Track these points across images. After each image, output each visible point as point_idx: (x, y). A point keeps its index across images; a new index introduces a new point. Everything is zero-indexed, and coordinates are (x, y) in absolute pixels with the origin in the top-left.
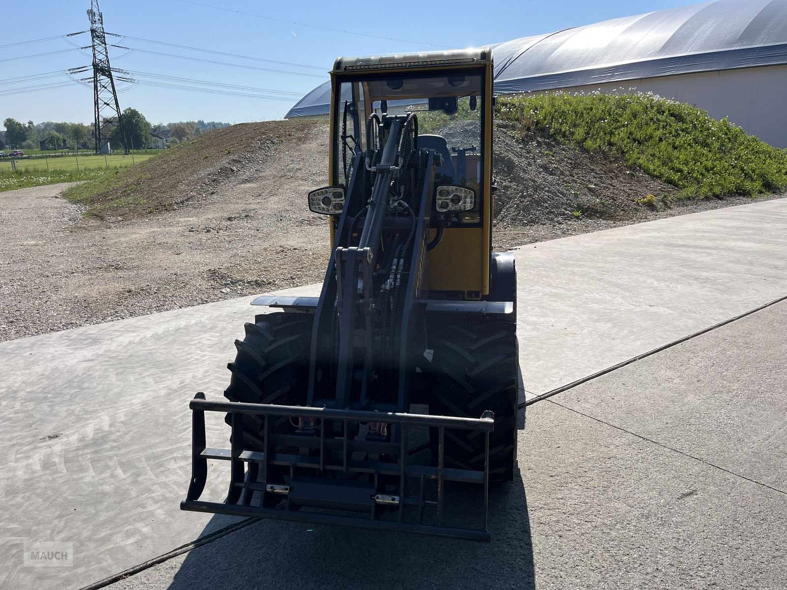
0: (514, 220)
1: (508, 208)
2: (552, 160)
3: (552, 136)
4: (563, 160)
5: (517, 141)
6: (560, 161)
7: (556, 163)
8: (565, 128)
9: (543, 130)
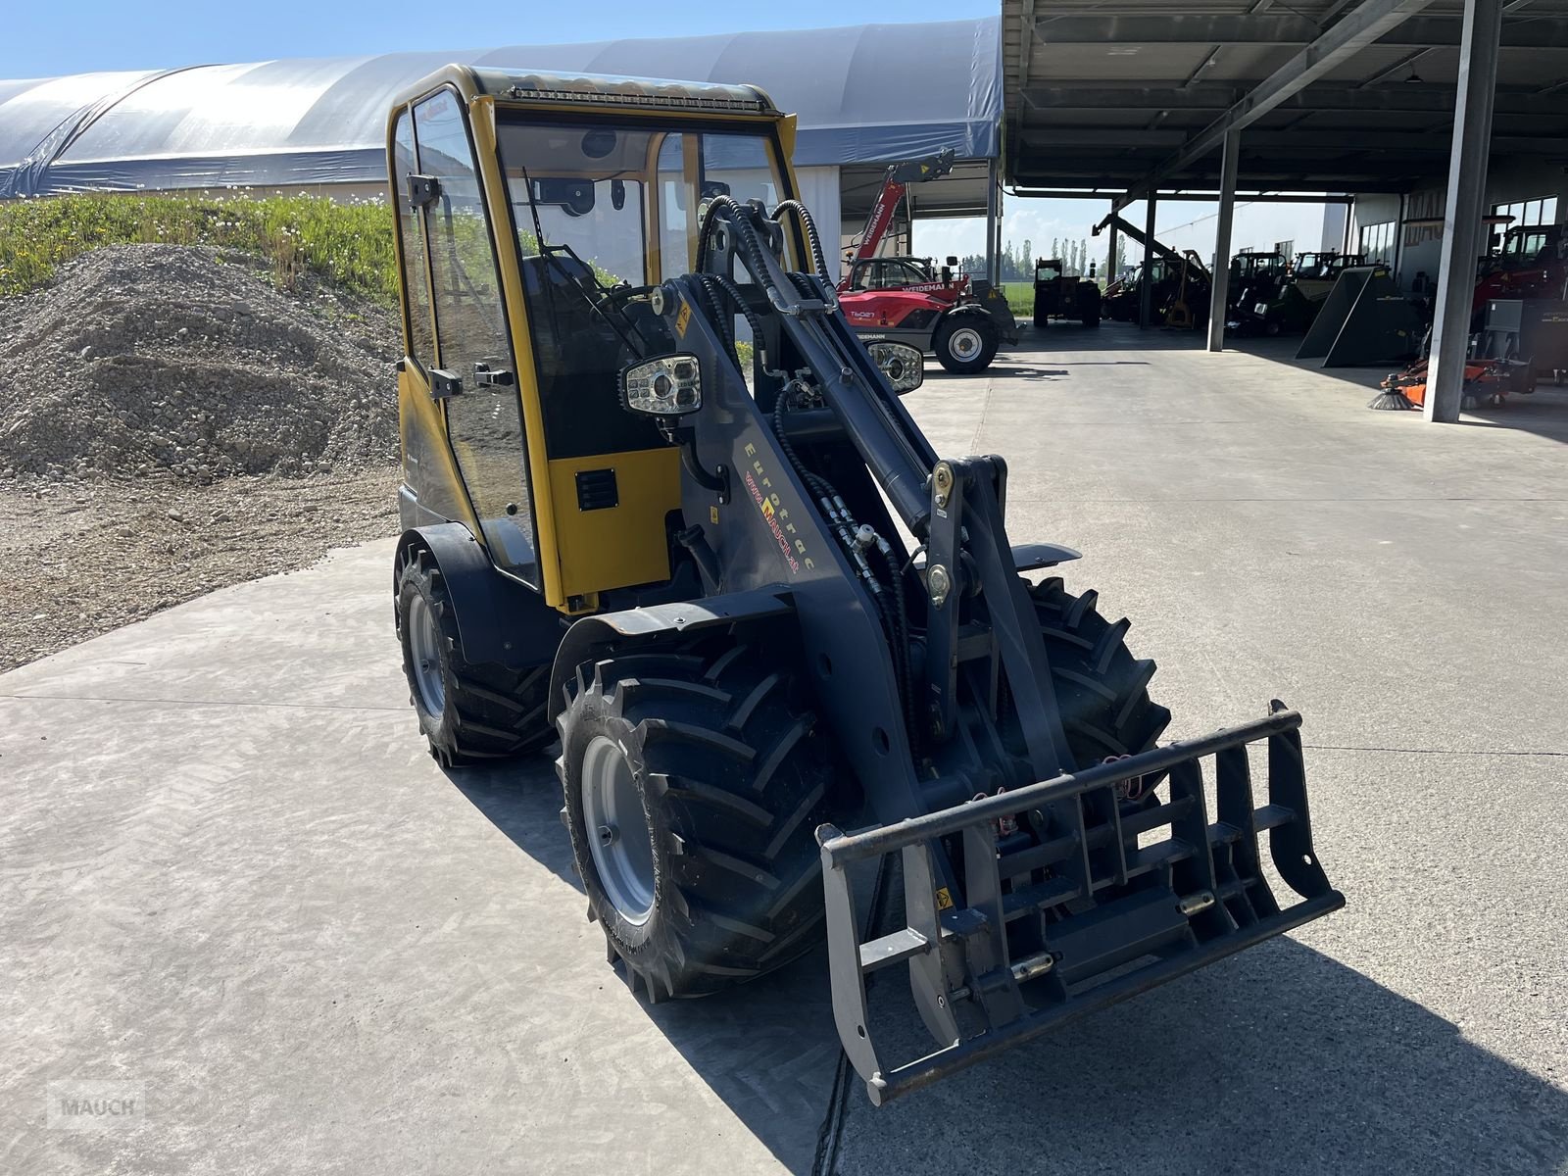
0: (365, 454)
1: (340, 433)
2: (370, 331)
3: (343, 283)
4: (388, 332)
5: (279, 292)
6: (384, 334)
7: (379, 337)
8: (362, 268)
9: (321, 271)
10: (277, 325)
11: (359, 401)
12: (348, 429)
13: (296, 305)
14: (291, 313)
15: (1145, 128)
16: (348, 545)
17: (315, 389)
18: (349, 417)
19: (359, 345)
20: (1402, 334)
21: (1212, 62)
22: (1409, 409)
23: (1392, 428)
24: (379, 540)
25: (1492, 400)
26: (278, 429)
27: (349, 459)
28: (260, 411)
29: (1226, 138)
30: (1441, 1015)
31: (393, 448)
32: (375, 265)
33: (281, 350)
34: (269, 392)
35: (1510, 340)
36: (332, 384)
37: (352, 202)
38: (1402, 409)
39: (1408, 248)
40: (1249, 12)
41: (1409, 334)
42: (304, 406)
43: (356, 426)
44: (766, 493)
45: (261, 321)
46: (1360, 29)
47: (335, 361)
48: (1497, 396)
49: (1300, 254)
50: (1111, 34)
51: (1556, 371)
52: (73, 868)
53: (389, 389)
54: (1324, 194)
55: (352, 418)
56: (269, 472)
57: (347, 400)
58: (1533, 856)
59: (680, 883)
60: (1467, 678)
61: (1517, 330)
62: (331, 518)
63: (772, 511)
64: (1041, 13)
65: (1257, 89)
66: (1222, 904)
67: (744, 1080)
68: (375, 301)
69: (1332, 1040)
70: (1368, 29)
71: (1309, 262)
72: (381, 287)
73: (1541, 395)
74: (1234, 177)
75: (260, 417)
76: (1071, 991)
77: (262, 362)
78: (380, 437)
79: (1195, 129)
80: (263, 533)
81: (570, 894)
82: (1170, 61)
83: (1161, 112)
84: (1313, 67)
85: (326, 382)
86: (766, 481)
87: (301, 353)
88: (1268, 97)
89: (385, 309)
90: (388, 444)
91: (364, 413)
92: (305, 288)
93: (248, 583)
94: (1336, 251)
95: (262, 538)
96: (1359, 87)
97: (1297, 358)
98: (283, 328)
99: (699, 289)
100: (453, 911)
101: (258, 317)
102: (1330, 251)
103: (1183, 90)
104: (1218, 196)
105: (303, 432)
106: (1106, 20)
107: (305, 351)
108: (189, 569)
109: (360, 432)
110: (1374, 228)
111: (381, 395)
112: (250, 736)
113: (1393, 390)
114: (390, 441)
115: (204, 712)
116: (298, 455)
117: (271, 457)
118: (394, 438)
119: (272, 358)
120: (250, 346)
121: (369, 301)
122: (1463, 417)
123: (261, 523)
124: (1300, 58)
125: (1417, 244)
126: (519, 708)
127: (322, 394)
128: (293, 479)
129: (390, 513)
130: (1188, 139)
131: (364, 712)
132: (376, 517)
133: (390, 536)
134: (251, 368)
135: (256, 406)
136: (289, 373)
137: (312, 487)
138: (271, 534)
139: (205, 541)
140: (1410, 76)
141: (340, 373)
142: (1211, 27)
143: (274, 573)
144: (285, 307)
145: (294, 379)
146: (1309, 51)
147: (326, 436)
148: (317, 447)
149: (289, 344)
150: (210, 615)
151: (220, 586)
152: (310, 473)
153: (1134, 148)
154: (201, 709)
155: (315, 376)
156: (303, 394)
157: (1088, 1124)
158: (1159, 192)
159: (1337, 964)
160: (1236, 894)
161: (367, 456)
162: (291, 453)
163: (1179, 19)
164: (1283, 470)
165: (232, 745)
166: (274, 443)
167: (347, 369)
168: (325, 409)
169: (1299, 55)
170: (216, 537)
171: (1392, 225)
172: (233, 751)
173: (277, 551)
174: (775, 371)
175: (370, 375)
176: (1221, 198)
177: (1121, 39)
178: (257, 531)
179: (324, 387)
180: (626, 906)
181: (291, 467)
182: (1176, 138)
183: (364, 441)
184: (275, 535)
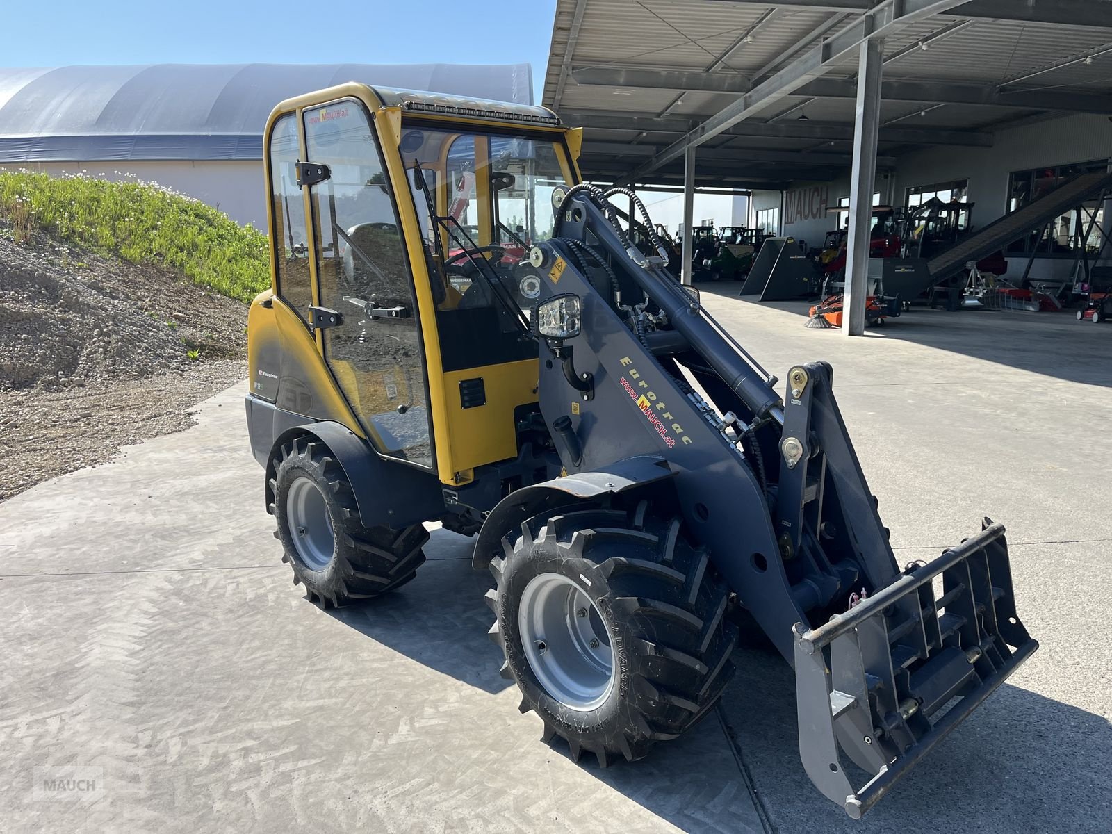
1: (88, 355)
2: (96, 276)
3: (68, 238)
4: (110, 277)
5: (19, 246)
6: (107, 277)
7: (104, 280)
8: (80, 227)
9: (49, 229)
10: (25, 271)
11: (101, 329)
12: (95, 352)
13: (34, 256)
14: (32, 261)
15: (629, 143)
16: (134, 443)
17: (63, 321)
18: (94, 342)
19: (90, 287)
20: (805, 279)
21: (679, 102)
22: (829, 328)
23: (828, 340)
24: (157, 438)
25: (876, 321)
26: (37, 353)
27: (99, 375)
28: (19, 339)
29: (687, 150)
30: (1091, 712)
31: (134, 366)
32: (91, 225)
33: (30, 291)
34: (26, 324)
35: (876, 284)
36: (76, 317)
37: (63, 177)
38: (825, 327)
39: (787, 225)
40: (707, 71)
41: (809, 280)
42: (56, 335)
43: (101, 349)
44: (641, 391)
45: (12, 268)
46: (781, 86)
47: (77, 299)
48: (879, 319)
49: (723, 228)
50: (622, 80)
51: (904, 303)
52: (55, 715)
53: (123, 320)
54: (731, 189)
55: (97, 344)
56: (33, 387)
57: (91, 329)
58: (1081, 607)
59: (646, 676)
60: (973, 497)
61: (880, 277)
62: (107, 422)
63: (648, 404)
64: (575, 64)
65: (708, 121)
66: (985, 653)
67: (692, 815)
68: (95, 253)
69: (1041, 736)
70: (789, 85)
71: (728, 233)
72: (97, 242)
73: (904, 318)
74: (693, 177)
75: (19, 344)
76: (932, 720)
77: (15, 300)
78: (122, 358)
79: (662, 145)
80: (52, 436)
81: (480, 695)
82: (651, 100)
83: (642, 133)
84: (749, 109)
85: (71, 315)
86: (642, 383)
87: (47, 293)
88: (717, 126)
89: (104, 259)
90: (129, 363)
91: (106, 339)
92: (38, 243)
93: (64, 476)
94: (744, 226)
95: (53, 439)
96: (766, 122)
97: (741, 295)
98: (31, 273)
99: (565, 247)
100: (399, 718)
101: (9, 266)
102: (740, 226)
103: (659, 119)
104: (683, 189)
105: (57, 355)
106: (617, 71)
107: (50, 291)
108: (6, 467)
109: (105, 354)
110: (765, 212)
111: (117, 325)
112: (144, 597)
113: (819, 316)
114: (130, 360)
115: (91, 581)
116: (55, 373)
117: (33, 375)
118: (133, 358)
119: (23, 298)
120: (5, 288)
121: (89, 252)
122: (866, 333)
123: (46, 428)
124: (740, 102)
125: (793, 223)
126: (394, 559)
127: (69, 325)
128: (54, 392)
129: (155, 416)
130: (658, 152)
131: (230, 571)
132: (144, 420)
133: (165, 434)
134: (8, 305)
135: (16, 335)
136: (39, 308)
137: (74, 399)
138: (60, 437)
139: (6, 444)
140: (801, 116)
141: (83, 309)
142: (684, 80)
143: (82, 467)
144: (27, 257)
145: (45, 314)
146: (746, 98)
147: (76, 357)
148: (70, 367)
149: (37, 286)
150: (47, 504)
151: (41, 480)
152: (67, 387)
153: (621, 156)
154: (88, 579)
155: (61, 311)
156: (54, 326)
157: (934, 813)
158: (636, 185)
159: (1015, 687)
160: (989, 648)
161: (114, 372)
162: (49, 372)
163: (664, 73)
164: (780, 368)
165: (133, 606)
166: (34, 363)
167: (88, 305)
168: (73, 337)
169: (738, 101)
170: (13, 440)
171: (776, 211)
172: (136, 610)
173: (74, 450)
174: (624, 306)
175: (106, 310)
176: (685, 191)
177: (628, 84)
178: (46, 434)
179: (70, 319)
180: (566, 698)
181: (51, 383)
182: (649, 150)
183: (109, 361)
184: (63, 437)
